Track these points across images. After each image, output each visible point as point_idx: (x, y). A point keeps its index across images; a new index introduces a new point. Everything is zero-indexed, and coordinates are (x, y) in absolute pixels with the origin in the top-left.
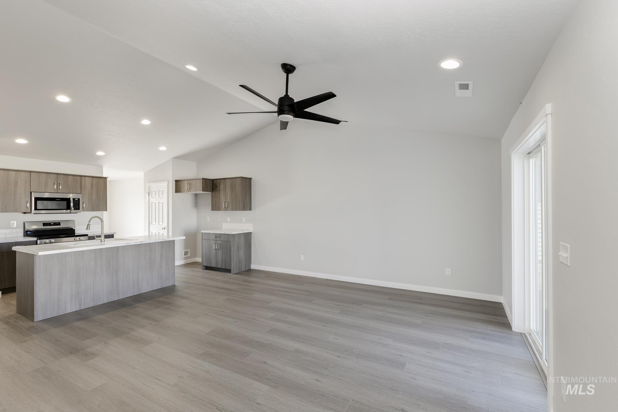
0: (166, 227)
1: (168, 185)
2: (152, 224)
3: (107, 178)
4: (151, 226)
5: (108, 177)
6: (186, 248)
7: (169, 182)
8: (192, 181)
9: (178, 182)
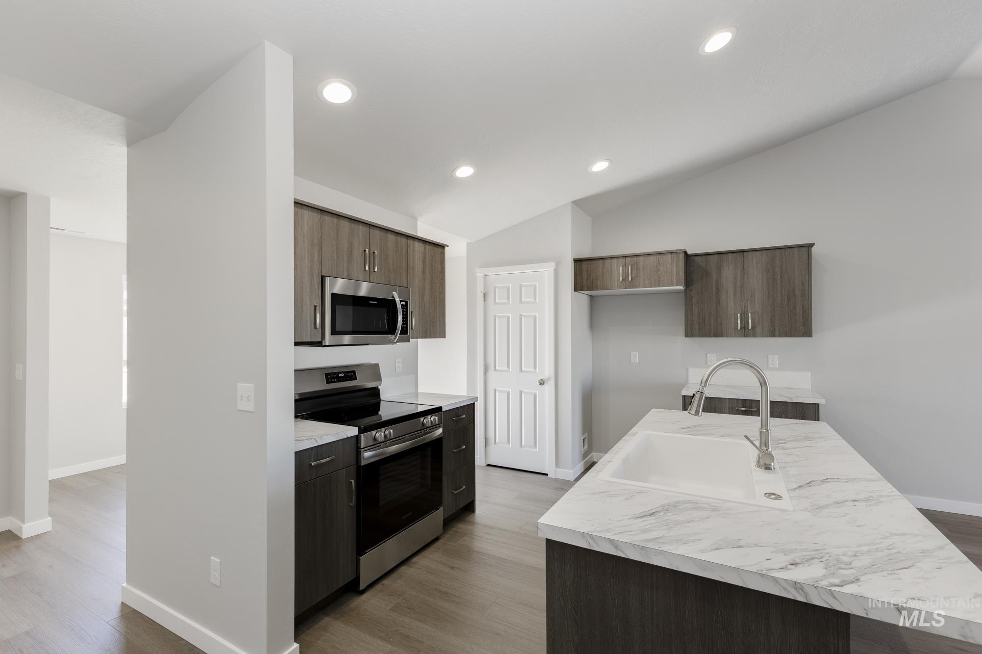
0: (549, 379)
1: (556, 271)
2: (495, 370)
3: (446, 248)
4: (491, 374)
5: (448, 246)
6: (583, 433)
7: (558, 264)
8: (641, 259)
9: (584, 263)
